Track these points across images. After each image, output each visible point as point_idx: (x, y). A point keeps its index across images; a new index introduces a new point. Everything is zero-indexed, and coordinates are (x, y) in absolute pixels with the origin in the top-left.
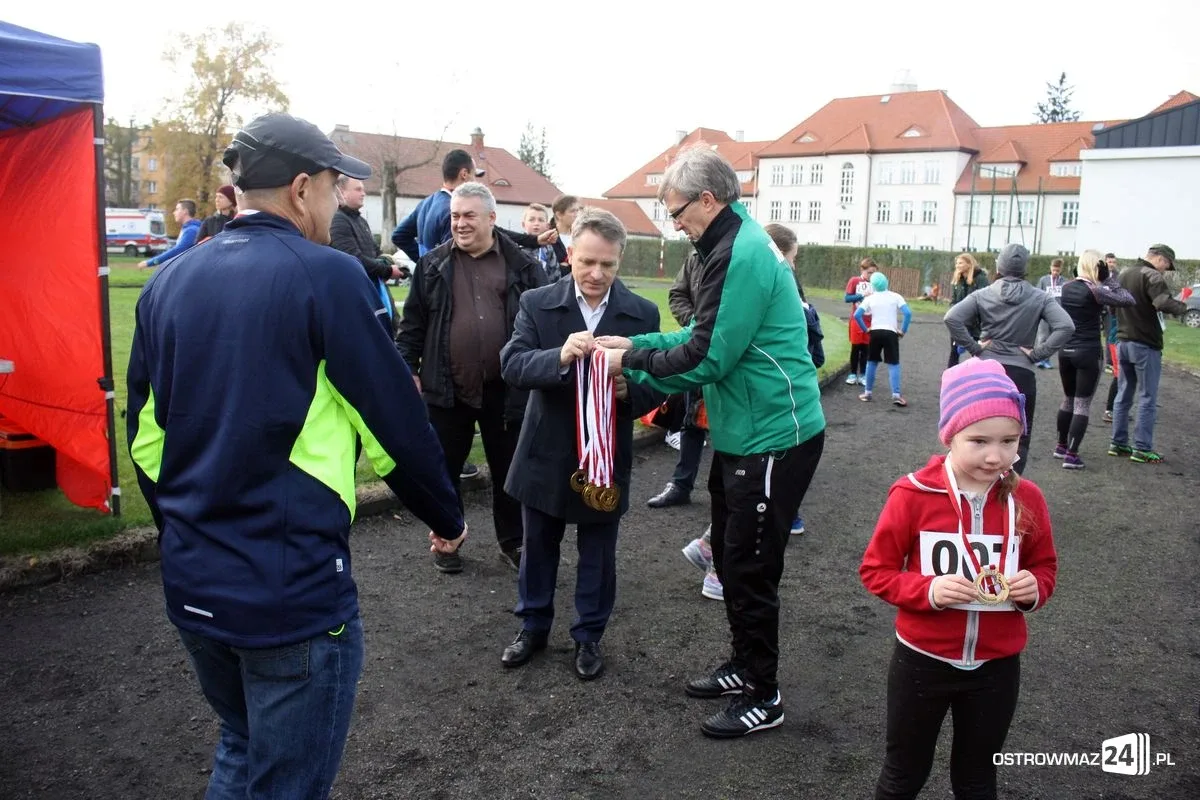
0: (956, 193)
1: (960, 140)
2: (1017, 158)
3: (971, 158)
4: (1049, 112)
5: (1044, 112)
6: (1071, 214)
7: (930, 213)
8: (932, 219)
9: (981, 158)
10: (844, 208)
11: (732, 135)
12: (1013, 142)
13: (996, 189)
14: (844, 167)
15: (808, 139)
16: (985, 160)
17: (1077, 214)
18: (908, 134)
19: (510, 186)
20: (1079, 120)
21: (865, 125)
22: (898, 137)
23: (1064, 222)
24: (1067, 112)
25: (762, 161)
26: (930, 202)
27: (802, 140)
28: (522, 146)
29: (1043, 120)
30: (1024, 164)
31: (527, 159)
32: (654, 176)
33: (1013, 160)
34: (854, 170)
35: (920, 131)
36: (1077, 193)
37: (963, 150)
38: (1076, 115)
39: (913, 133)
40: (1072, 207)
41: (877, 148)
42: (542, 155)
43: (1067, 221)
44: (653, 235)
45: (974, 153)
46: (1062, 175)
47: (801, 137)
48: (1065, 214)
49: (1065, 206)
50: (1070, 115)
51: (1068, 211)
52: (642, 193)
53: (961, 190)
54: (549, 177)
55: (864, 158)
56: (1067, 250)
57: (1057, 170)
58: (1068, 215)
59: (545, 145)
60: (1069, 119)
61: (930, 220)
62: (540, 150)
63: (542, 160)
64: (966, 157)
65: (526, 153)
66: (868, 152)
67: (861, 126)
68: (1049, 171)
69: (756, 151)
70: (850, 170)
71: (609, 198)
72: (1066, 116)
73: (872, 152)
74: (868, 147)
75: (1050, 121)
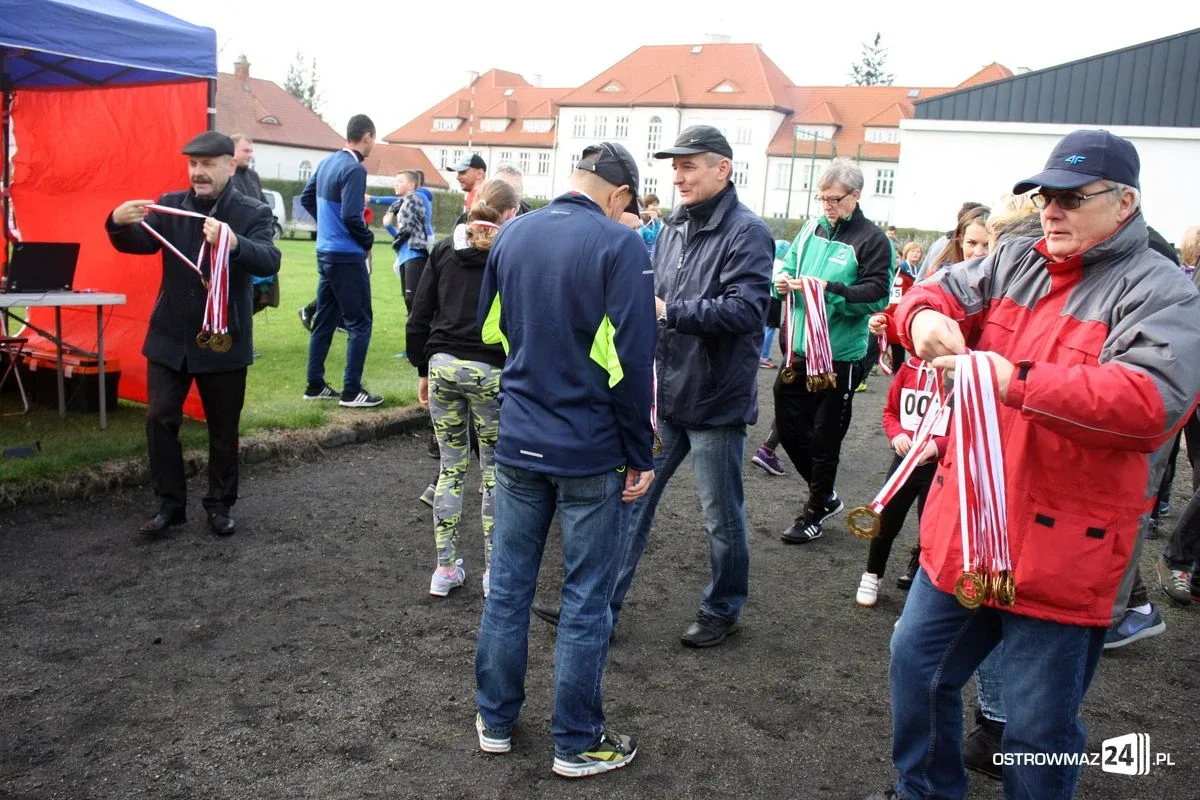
0: (769, 155)
1: (775, 99)
2: (833, 121)
3: (786, 118)
4: (864, 74)
5: (858, 73)
6: (885, 182)
7: (741, 175)
8: (743, 181)
9: (795, 119)
10: (650, 165)
11: (529, 79)
12: (829, 104)
13: (817, 153)
14: (652, 121)
15: (613, 88)
16: (800, 121)
17: (891, 183)
18: (720, 89)
19: (279, 124)
20: (893, 84)
21: (676, 76)
22: (709, 91)
23: (878, 190)
24: (881, 74)
25: (562, 110)
26: (742, 163)
27: (606, 89)
28: (289, 80)
29: (857, 82)
30: (839, 128)
31: (297, 94)
32: (441, 121)
33: (829, 122)
34: (662, 124)
35: (732, 86)
36: (895, 160)
37: (776, 109)
38: (890, 78)
39: (725, 88)
40: (886, 175)
41: (688, 102)
42: (312, 90)
43: (881, 190)
44: (440, 187)
45: (789, 113)
46: (877, 141)
47: (605, 85)
48: (879, 182)
49: (879, 174)
50: (884, 78)
51: (882, 179)
52: (428, 140)
53: (774, 152)
54: (320, 116)
55: (674, 112)
56: (880, 220)
57: (872, 136)
58: (882, 184)
59: (315, 78)
60: (883, 82)
61: (741, 182)
62: (310, 85)
63: (311, 95)
64: (780, 117)
65: (294, 88)
66: (677, 106)
67: (670, 78)
68: (864, 136)
69: (557, 99)
70: (658, 124)
71: (390, 142)
72: (880, 79)
73: (682, 106)
74: (677, 100)
75: (864, 84)
